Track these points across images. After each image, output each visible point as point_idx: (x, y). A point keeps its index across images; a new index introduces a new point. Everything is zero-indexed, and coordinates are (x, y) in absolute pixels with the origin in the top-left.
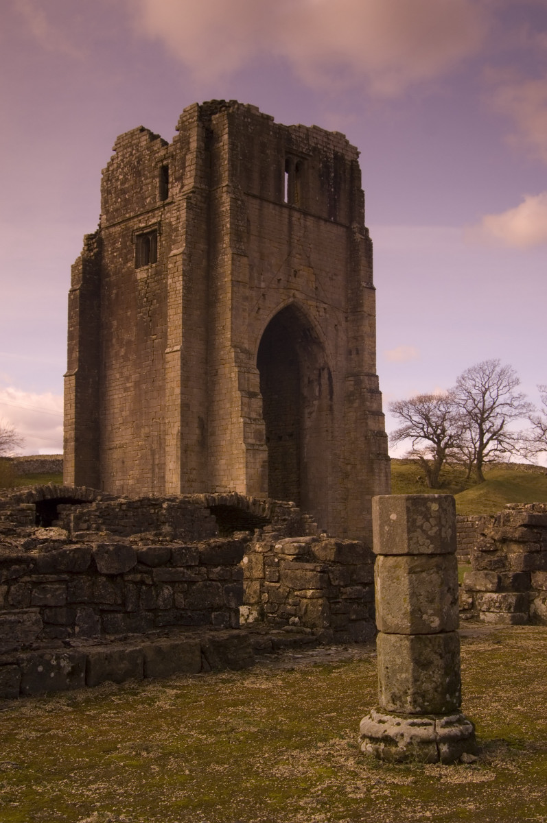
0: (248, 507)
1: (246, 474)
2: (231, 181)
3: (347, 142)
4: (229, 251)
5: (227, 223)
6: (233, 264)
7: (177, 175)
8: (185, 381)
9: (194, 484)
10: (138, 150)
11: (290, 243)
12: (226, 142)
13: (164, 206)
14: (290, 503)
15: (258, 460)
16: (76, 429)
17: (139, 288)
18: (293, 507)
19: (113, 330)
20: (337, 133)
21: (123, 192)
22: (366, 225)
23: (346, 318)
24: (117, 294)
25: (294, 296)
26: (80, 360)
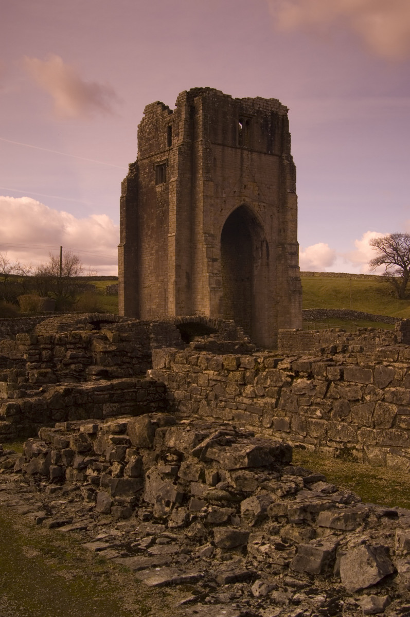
0: (206, 323)
1: (210, 304)
2: (204, 138)
3: (280, 104)
4: (202, 179)
5: (201, 163)
6: (204, 186)
7: (176, 132)
8: (178, 253)
9: (183, 309)
10: (156, 115)
11: (241, 169)
12: (201, 115)
13: (169, 150)
14: (231, 321)
15: (217, 297)
16: (125, 277)
17: (158, 196)
18: (232, 323)
19: (144, 220)
20: (274, 99)
21: (149, 139)
22: (292, 154)
23: (278, 210)
24: (146, 199)
25: (244, 200)
26: (126, 238)
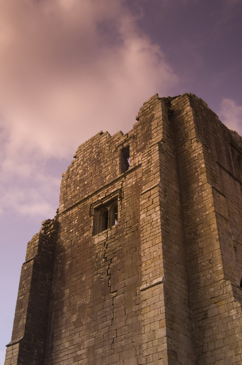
5: (201, 164)
10: (98, 148)
12: (190, 111)
13: (125, 176)
17: (97, 251)
19: (64, 298)
21: (82, 181)
24: (71, 265)
